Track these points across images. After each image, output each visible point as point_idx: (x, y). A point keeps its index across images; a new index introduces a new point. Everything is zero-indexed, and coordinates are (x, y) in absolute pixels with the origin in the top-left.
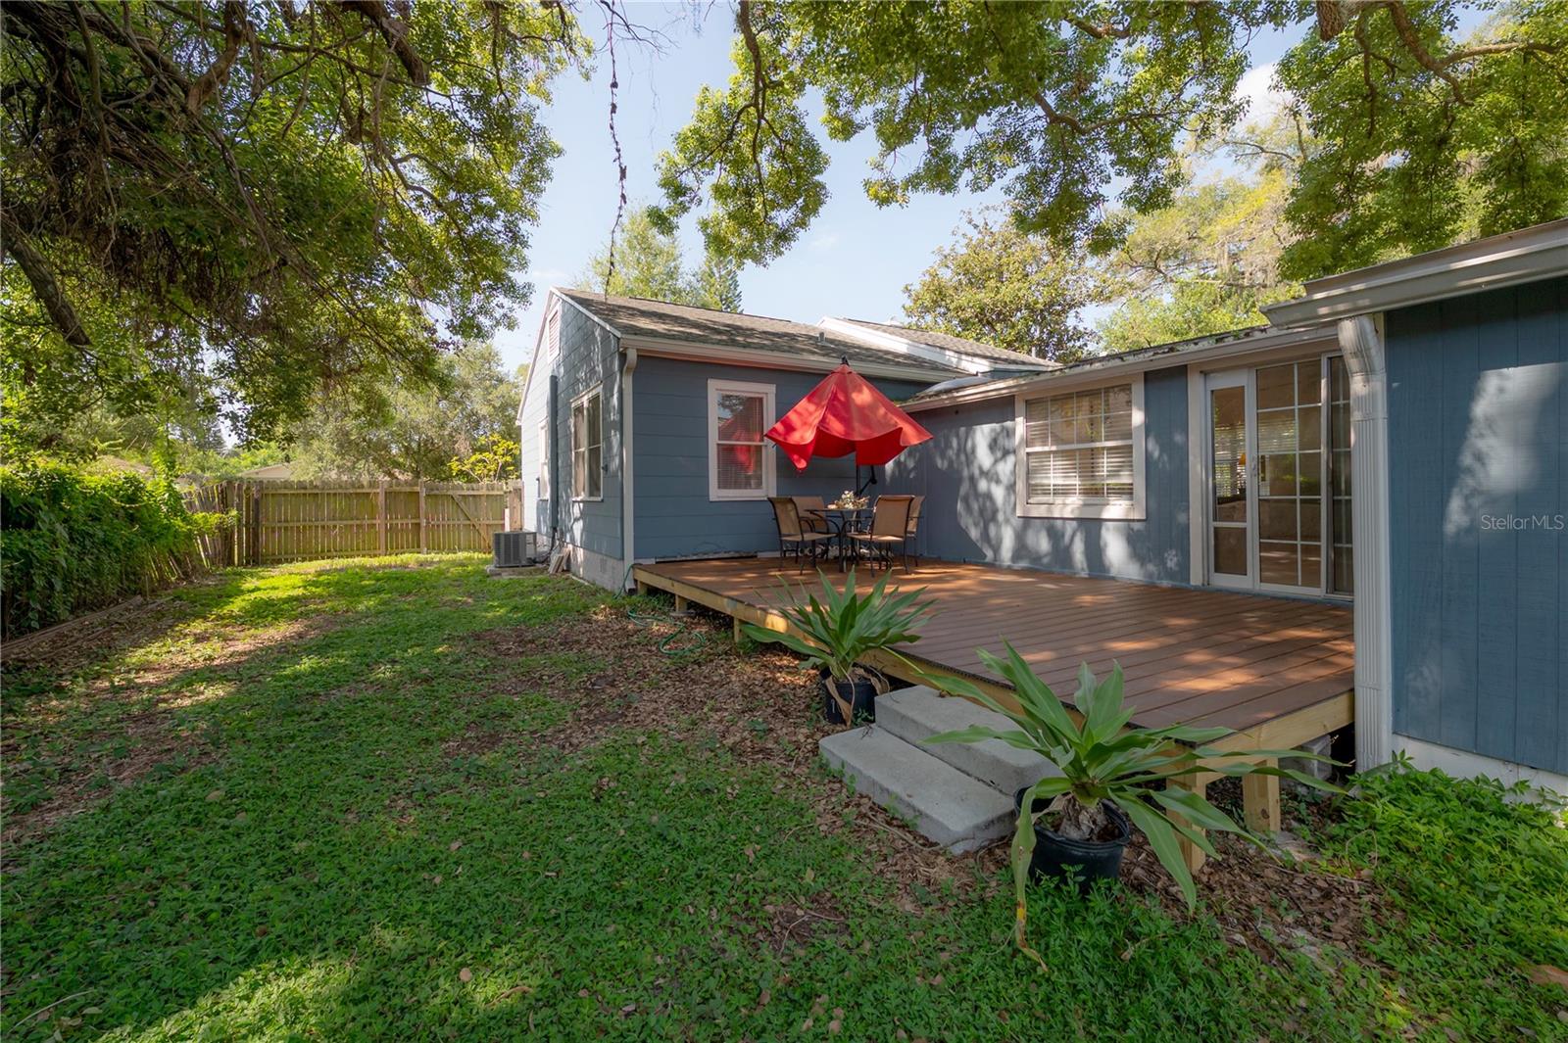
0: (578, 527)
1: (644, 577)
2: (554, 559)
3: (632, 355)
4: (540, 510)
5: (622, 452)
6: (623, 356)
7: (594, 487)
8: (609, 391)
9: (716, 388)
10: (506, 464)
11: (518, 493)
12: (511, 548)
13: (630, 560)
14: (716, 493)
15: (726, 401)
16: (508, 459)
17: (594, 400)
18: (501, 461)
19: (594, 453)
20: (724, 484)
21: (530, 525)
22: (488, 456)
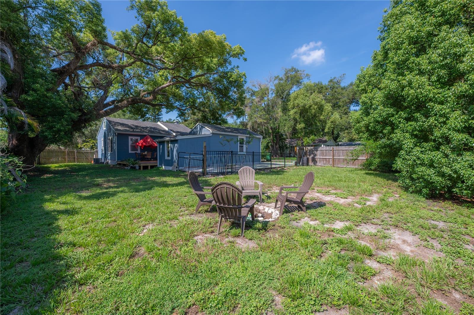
0: (109, 157)
1: (118, 162)
2: (105, 163)
3: (117, 134)
4: (102, 154)
5: (115, 147)
6: (115, 134)
7: (112, 151)
8: (113, 137)
9: (130, 137)
10: (93, 145)
11: (97, 152)
12: (97, 161)
13: (116, 160)
14: (130, 152)
15: (132, 139)
16: (93, 144)
17: (112, 138)
18: (91, 145)
19: (112, 146)
20: (132, 150)
21: (100, 156)
22: (87, 144)
